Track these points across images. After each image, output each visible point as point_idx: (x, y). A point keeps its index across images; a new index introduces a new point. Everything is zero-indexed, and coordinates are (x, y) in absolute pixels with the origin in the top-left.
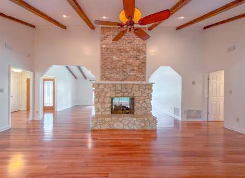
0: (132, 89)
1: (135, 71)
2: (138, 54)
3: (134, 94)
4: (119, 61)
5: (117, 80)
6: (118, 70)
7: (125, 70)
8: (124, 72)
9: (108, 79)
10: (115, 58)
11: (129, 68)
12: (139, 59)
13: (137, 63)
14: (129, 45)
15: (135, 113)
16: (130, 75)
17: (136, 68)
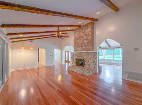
0: (83, 55)
1: (86, 46)
2: (87, 37)
3: (84, 57)
4: (80, 42)
5: (79, 51)
6: (79, 46)
7: (82, 46)
8: (82, 47)
9: (76, 51)
10: (78, 41)
11: (84, 45)
12: (88, 39)
13: (87, 41)
14: (83, 33)
15: (85, 66)
16: (84, 48)
17: (86, 44)
